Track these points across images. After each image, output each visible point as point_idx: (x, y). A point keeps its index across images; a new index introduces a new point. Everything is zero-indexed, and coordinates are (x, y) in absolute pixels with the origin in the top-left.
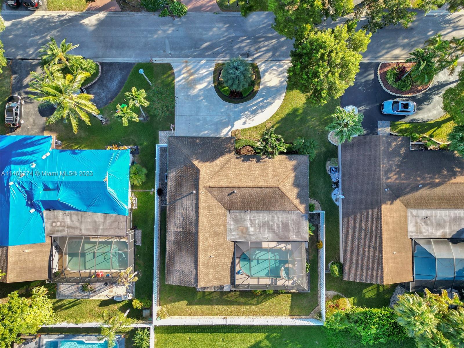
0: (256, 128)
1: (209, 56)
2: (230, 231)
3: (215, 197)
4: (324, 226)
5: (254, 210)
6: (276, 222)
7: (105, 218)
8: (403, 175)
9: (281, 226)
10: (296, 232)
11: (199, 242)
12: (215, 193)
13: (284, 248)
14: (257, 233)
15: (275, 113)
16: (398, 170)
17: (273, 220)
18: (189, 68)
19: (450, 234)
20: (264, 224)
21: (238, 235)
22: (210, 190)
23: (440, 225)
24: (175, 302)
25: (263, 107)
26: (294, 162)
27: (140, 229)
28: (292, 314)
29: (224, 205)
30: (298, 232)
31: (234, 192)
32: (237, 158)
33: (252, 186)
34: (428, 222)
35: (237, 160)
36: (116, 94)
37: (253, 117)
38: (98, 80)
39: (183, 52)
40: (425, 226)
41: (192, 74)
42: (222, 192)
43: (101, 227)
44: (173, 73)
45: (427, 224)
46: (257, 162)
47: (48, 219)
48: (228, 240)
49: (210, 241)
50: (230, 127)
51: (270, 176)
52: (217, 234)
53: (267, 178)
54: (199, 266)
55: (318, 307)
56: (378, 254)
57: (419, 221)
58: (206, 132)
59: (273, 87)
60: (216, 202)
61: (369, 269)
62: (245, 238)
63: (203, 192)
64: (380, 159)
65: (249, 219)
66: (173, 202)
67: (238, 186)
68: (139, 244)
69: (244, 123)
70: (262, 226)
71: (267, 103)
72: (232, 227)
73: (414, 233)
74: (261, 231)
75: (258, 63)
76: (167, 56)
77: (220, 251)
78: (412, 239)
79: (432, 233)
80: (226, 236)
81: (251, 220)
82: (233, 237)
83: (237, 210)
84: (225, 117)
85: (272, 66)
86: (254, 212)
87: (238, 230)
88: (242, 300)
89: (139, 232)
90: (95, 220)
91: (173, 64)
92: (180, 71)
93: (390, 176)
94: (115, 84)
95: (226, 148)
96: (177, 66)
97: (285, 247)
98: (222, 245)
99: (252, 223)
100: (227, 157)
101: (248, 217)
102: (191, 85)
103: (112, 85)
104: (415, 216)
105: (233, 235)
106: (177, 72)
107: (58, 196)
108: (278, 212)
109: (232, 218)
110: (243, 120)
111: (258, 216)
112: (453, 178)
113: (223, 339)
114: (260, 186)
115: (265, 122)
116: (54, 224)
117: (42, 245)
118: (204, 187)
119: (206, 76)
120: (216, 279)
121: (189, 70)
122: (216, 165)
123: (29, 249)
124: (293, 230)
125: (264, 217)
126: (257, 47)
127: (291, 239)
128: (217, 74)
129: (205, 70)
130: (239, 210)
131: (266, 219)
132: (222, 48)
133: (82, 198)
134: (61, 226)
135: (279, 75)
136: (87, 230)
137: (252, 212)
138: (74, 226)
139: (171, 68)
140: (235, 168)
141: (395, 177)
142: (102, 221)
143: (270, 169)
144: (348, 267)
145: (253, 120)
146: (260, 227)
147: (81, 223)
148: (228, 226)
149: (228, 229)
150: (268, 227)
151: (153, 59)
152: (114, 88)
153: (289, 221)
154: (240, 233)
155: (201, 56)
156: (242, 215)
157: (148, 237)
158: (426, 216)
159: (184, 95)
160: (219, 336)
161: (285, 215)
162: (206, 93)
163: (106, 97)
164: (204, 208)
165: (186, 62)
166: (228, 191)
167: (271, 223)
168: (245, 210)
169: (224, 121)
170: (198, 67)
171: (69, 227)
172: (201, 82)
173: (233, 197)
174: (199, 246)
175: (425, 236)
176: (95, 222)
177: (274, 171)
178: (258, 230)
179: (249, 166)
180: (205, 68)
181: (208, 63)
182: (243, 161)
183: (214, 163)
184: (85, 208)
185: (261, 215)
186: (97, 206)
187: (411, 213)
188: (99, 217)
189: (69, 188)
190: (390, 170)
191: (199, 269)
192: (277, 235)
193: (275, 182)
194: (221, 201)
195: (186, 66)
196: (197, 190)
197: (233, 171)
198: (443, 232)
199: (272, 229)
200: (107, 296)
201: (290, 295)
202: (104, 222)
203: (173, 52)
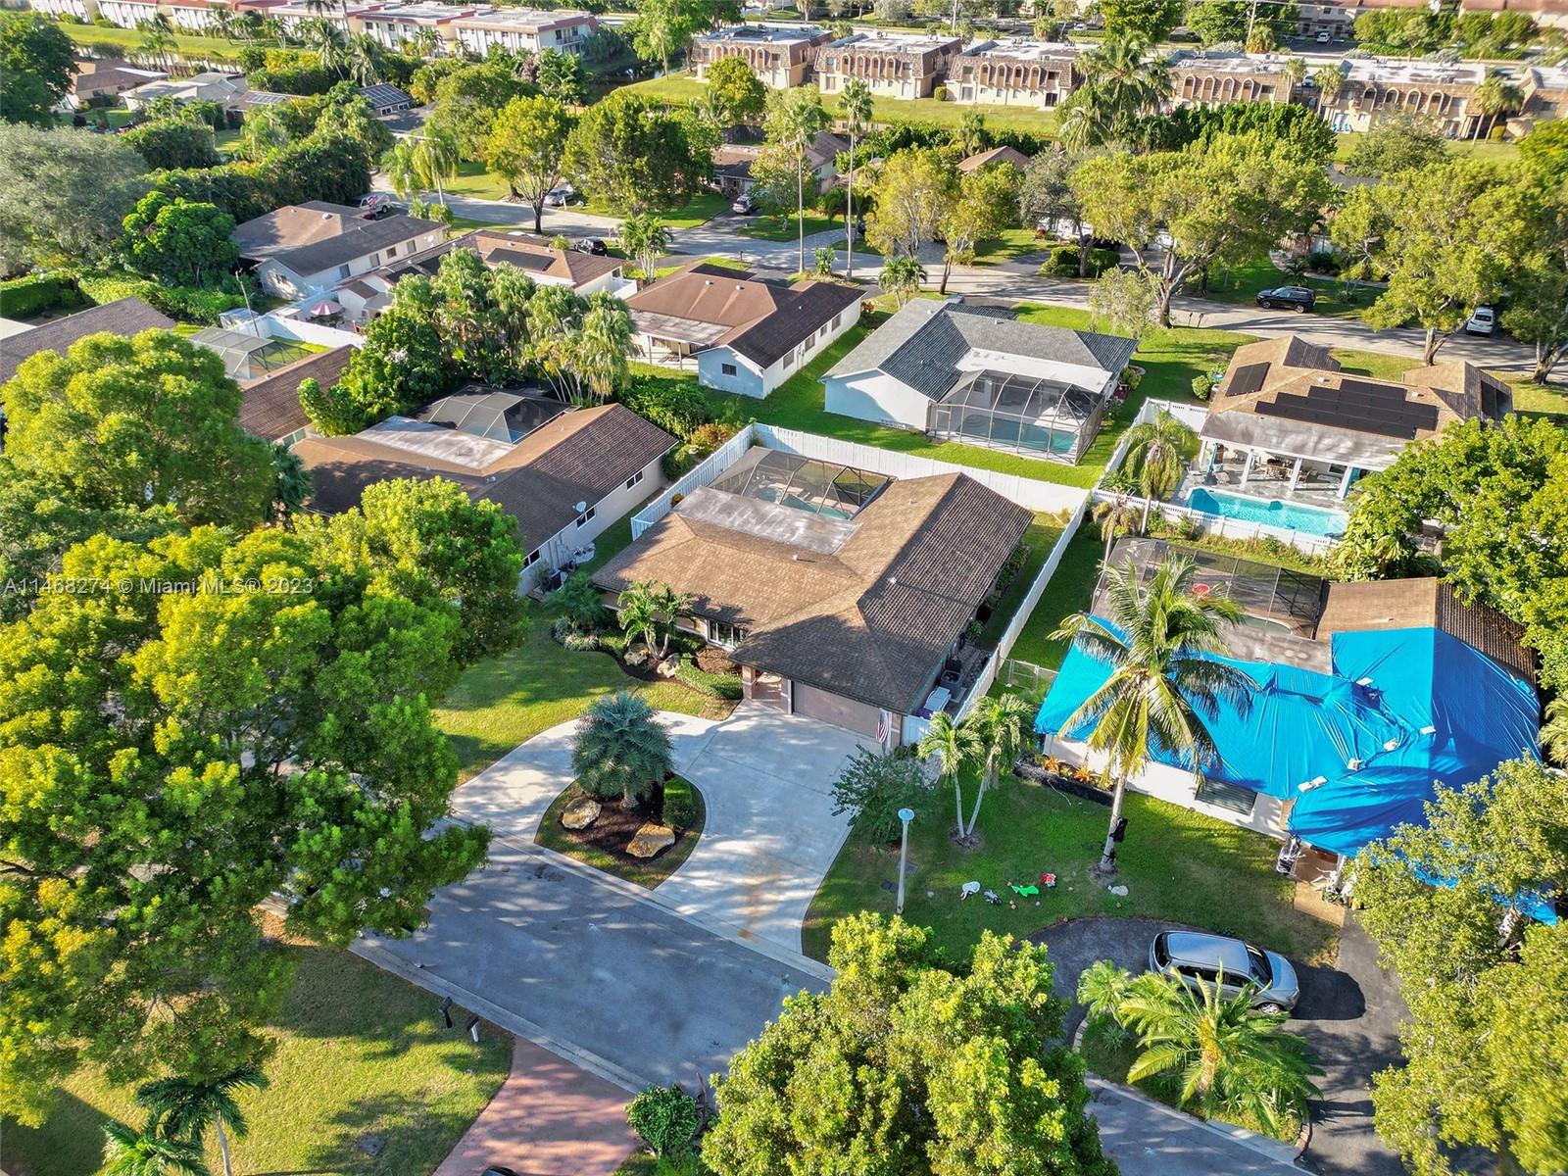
1: (660, 917)
2: (848, 533)
3: (850, 569)
5: (774, 541)
6: (740, 519)
9: (737, 513)
10: (712, 499)
11: (927, 516)
12: (843, 571)
14: (793, 517)
17: (746, 522)
18: (746, 911)
20: (769, 523)
21: (835, 525)
22: (853, 575)
23: (450, 444)
29: (836, 560)
30: (709, 499)
31: (799, 560)
32: (748, 621)
34: (463, 451)
35: (753, 616)
39: (738, 967)
40: (476, 449)
41: (749, 890)
42: (826, 568)
44: (809, 916)
45: (470, 450)
46: (709, 600)
47: (1319, 665)
48: (862, 524)
49: (901, 520)
50: (723, 729)
52: (880, 528)
53: (708, 560)
57: (478, 456)
58: (793, 742)
59: (539, 768)
60: (851, 564)
62: (823, 518)
63: (873, 573)
69: (677, 724)
70: (774, 522)
72: (839, 536)
74: (782, 517)
75: (530, 839)
77: (888, 511)
78: (515, 443)
79: (473, 440)
81: (793, 534)
83: (810, 549)
84: (722, 754)
85: (497, 815)
87: (830, 531)
91: (797, 945)
92: (779, 914)
96: (781, 932)
98: (880, 518)
99: (792, 531)
100: (772, 627)
101: (795, 539)
102: (770, 864)
104: (477, 461)
105: (847, 526)
106: (793, 916)
108: (727, 528)
109: (831, 547)
111: (773, 534)
116: (1303, 655)
117: (1340, 629)
118: (863, 580)
119: (707, 865)
121: (749, 904)
122: (811, 610)
123: (1378, 623)
124: (715, 503)
125: (760, 530)
126: (492, 880)
127: (730, 496)
129: (698, 883)
130: (806, 549)
131: (759, 527)
132: (600, 921)
135: (497, 788)
137: (780, 541)
138: (1244, 638)
139: (808, 933)
140: (767, 599)
143: (689, 574)
146: (780, 522)
148: (848, 538)
149: (852, 534)
150: (764, 518)
153: (714, 513)
154: (828, 525)
155: (684, 929)
156: (804, 544)
158: (460, 457)
159: (809, 846)
161: (716, 521)
162: (735, 825)
163: (1081, 945)
164: (884, 556)
165: (745, 934)
167: (753, 521)
169: (727, 747)
170: (719, 901)
171: (1261, 640)
172: (733, 858)
175: (489, 441)
177: (684, 570)
178: (789, 520)
179: (732, 595)
180: (695, 890)
181: (678, 898)
182: (739, 611)
183: (815, 614)
185: (764, 534)
194: (839, 562)
195: (752, 919)
196: (881, 580)
198: (455, 437)
199: (757, 513)
203: (775, 981)
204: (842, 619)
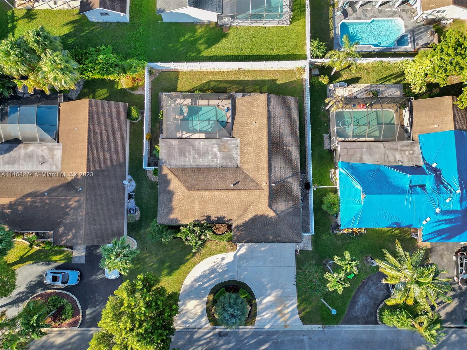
0: (212, 254)
1: (262, 333)
2: (237, 147)
3: (252, 180)
4: (144, 154)
5: (213, 168)
6: (191, 157)
7: (361, 158)
8: (63, 205)
9: (187, 153)
10: (172, 147)
11: (267, 136)
12: (252, 184)
13: (184, 133)
14: (210, 146)
15: (191, 270)
16: (67, 210)
17: (195, 158)
18: (282, 319)
19: (20, 148)
20: (203, 155)
21: (229, 144)
22: (257, 187)
23: (30, 156)
24: (289, 83)
25: (203, 276)
26: (172, 216)
27: (326, 150)
28: (176, 74)
29: (243, 173)
30: (170, 147)
31: (233, 185)
32: (230, 220)
33: (216, 191)
34: (41, 159)
35: (231, 218)
36: (359, 289)
37: (214, 265)
38: (379, 305)
39: (290, 337)
40: (45, 155)
41: (280, 312)
42: (246, 185)
43: (364, 150)
44: (299, 313)
45: (43, 157)
46: (210, 216)
47: (417, 158)
48: (239, 139)
49: (256, 138)
50: (238, 254)
51: (197, 202)
52: (250, 144)
53: (200, 200)
54: (267, 113)
55: (152, 80)
56: (92, 127)
57: (50, 160)
58: (263, 249)
59: (193, 299)
60: (251, 175)
61: (102, 113)
62: (222, 141)
63: (265, 184)
64: (85, 221)
65: (218, 160)
66: (294, 175)
67: (229, 191)
68: (326, 136)
69: (223, 259)
70: (205, 153)
71: (199, 282)
72: (235, 152)
73: (56, 148)
74: (206, 148)
75: (209, 326)
76: (307, 333)
77: (246, 128)
78: (58, 142)
79: (37, 148)
80: (240, 143)
81: (216, 158)
82: (234, 142)
83: (230, 168)
84: (244, 265)
85: (194, 322)
86: (213, 166)
87: (229, 149)
88: (224, 85)
89: (326, 147)
90: (371, 157)
91: (300, 323)
92: (292, 316)
93: (76, 204)
94: (361, 301)
95: (242, 230)
96: (295, 321)
97: (182, 135)
98: (244, 134)
99: (215, 155)
100: (240, 222)
101: (219, 161)
102: (281, 300)
103: (364, 300)
104: (53, 165)
105: (234, 144)
106: (295, 315)
107: (410, 179)
108: (190, 167)
109: (235, 160)
110: (225, 262)
111: (209, 162)
112: (13, 202)
113: (242, 50)
114: (207, 191)
115: (202, 260)
116: (411, 152)
117: (421, 132)
118: (263, 190)
119: (264, 310)
120: (249, 102)
121: (282, 317)
122: (252, 212)
123: (434, 128)
124: (174, 149)
125: (203, 162)
126: (210, 345)
127: (177, 141)
128: (252, 313)
129: (266, 316)
130: (228, 168)
131: (201, 160)
132: (248, 342)
133: (386, 178)
134: (405, 151)
135: (186, 313)
136: (378, 147)
137: (216, 167)
138: (391, 151)
139: (302, 319)
140: (232, 209)
141: (71, 203)
142: (364, 156)
143: (197, 209)
144: (122, 115)
145: (214, 262)
146: (207, 152)
147: (385, 154)
148: (239, 152)
149: (239, 149)
150: (200, 152)
151: (322, 329)
152: (361, 296)
153: (178, 158)
154: (227, 146)
155: (270, 334)
156: (225, 163)
157: (317, 142)
158: (43, 165)
159: (287, 288)
160: (246, 52)
161: (183, 164)
162: (264, 292)
163: (370, 286)
164: (263, 169)
165: (286, 326)
166: (239, 186)
167: (197, 156)
168: (223, 168)
169: (244, 261)
170: (273, 320)
171: (397, 149)
172: (269, 304)
173: (234, 181)
174: (267, 132)
175: (45, 145)
176: (370, 155)
177: (193, 207)
178: (209, 149)
179: (218, 212)
180: (266, 319)
181: (262, 325)
182: (224, 217)
183: (254, 214)
184: (382, 168)
185: (206, 164)
186: (370, 171)
187: (57, 167)
188: (368, 160)
189: (399, 188)
190: (76, 209)
191: (267, 111)
192: (191, 144)
193: (192, 196)
194: (246, 176)
195: (286, 321)
196: (270, 187)
197: (234, 206)
198: (27, 149)
199: (195, 150)
200: (354, 87)
201: (178, 90)
202: (362, 155)
203: (301, 337)
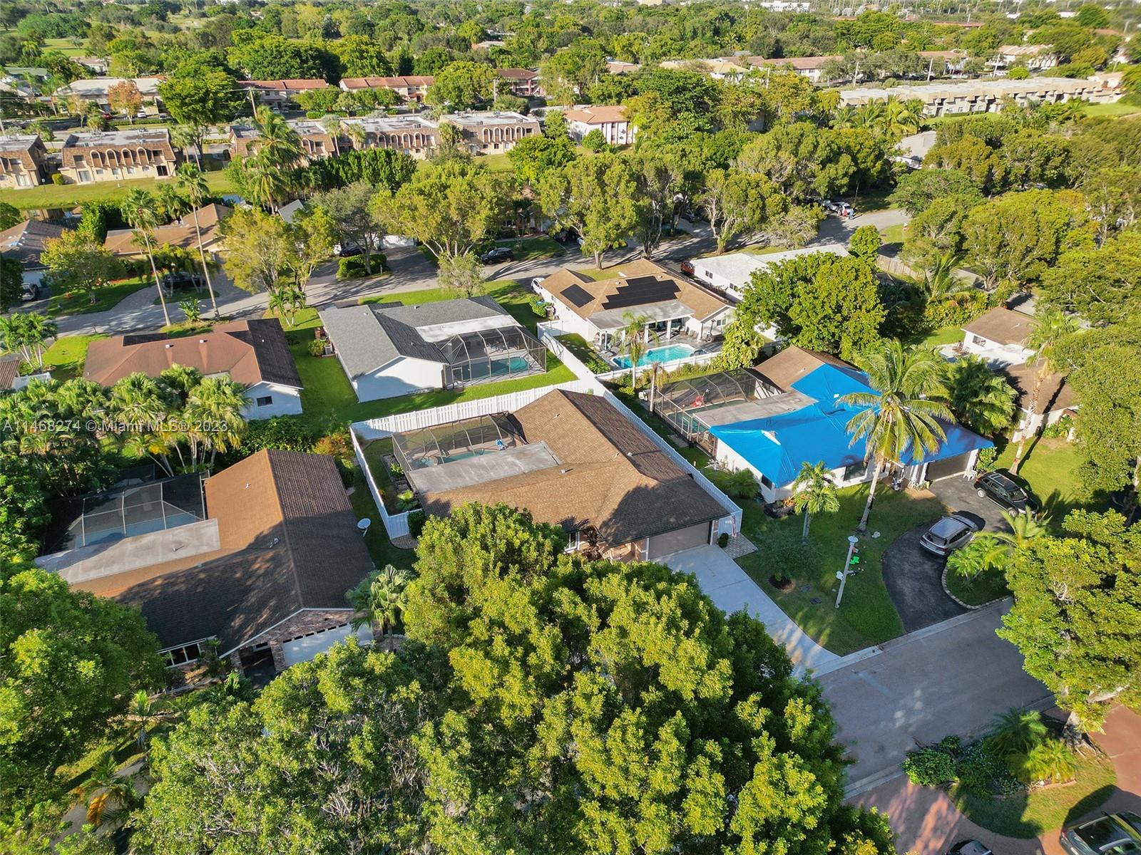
2: (544, 450)
3: (593, 462)
6: (473, 475)
7: (737, 419)
9: (464, 474)
12: (595, 465)
14: (499, 458)
16: (249, 583)
17: (480, 475)
19: (124, 543)
20: (493, 468)
22: (606, 464)
23: (147, 548)
27: (684, 448)
30: (430, 475)
31: (566, 472)
33: (540, 482)
34: (173, 546)
35: (585, 518)
40: (182, 539)
43: (734, 412)
44: (816, 639)
45: (178, 542)
48: (542, 441)
49: (568, 427)
52: (563, 436)
56: (280, 474)
57: (195, 542)
60: (587, 460)
62: (515, 450)
63: (617, 457)
64: (299, 575)
72: (543, 454)
73: (204, 526)
74: (494, 462)
76: (857, 667)
77: (547, 427)
78: (207, 519)
79: (163, 535)
80: (547, 443)
81: (517, 467)
83: (546, 467)
86: (518, 473)
89: (682, 445)
90: (749, 414)
91: (832, 656)
92: (806, 650)
93: (268, 565)
94: (905, 588)
95: (615, 523)
96: (820, 656)
99: (513, 464)
100: (606, 515)
101: (524, 468)
103: (908, 585)
104: (202, 545)
105: (537, 448)
106: (811, 646)
108: (476, 483)
109: (549, 461)
111: (508, 472)
118: (617, 462)
120: (536, 406)
122: (617, 494)
123: (802, 373)
124: (439, 475)
125: (497, 474)
131: (492, 473)
137: (522, 473)
139: (829, 647)
140: (581, 503)
141: (257, 566)
142: (739, 417)
146: (498, 464)
148: (551, 452)
149: (549, 450)
150: (485, 467)
151: (881, 652)
153: (450, 481)
154: (526, 452)
156: (535, 467)
158: (179, 551)
161: (461, 484)
164: (600, 446)
166: (575, 471)
167: (481, 472)
168: (535, 471)
171: (776, 402)
174: (581, 414)
175: (182, 527)
176: (746, 413)
178: (499, 461)
179: (557, 513)
182: (573, 519)
183: (623, 494)
185: (503, 475)
187: (211, 547)
188: (749, 418)
190: (270, 571)
195: (801, 663)
196: (626, 456)
197: (583, 497)
198: (139, 542)
199: (476, 467)
202: (735, 416)
203: (854, 677)
204: (643, 486)
